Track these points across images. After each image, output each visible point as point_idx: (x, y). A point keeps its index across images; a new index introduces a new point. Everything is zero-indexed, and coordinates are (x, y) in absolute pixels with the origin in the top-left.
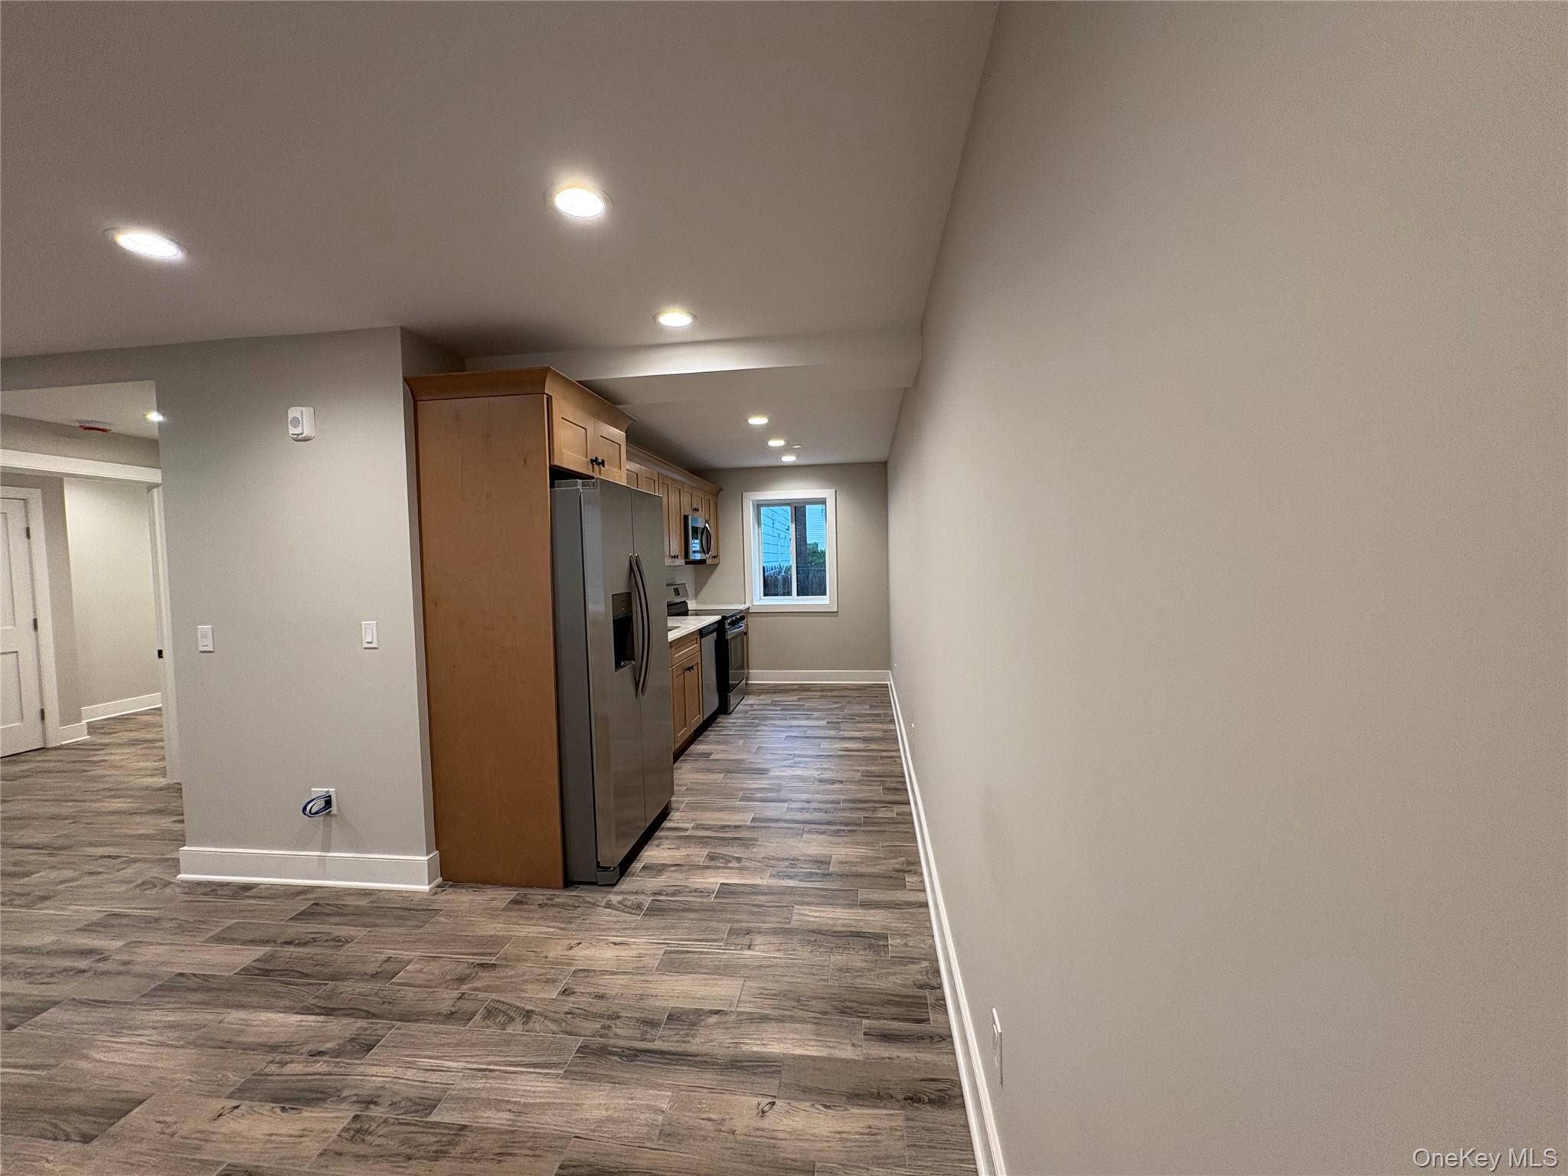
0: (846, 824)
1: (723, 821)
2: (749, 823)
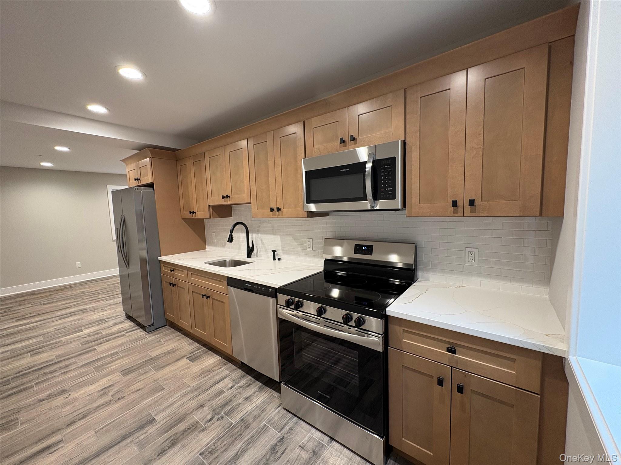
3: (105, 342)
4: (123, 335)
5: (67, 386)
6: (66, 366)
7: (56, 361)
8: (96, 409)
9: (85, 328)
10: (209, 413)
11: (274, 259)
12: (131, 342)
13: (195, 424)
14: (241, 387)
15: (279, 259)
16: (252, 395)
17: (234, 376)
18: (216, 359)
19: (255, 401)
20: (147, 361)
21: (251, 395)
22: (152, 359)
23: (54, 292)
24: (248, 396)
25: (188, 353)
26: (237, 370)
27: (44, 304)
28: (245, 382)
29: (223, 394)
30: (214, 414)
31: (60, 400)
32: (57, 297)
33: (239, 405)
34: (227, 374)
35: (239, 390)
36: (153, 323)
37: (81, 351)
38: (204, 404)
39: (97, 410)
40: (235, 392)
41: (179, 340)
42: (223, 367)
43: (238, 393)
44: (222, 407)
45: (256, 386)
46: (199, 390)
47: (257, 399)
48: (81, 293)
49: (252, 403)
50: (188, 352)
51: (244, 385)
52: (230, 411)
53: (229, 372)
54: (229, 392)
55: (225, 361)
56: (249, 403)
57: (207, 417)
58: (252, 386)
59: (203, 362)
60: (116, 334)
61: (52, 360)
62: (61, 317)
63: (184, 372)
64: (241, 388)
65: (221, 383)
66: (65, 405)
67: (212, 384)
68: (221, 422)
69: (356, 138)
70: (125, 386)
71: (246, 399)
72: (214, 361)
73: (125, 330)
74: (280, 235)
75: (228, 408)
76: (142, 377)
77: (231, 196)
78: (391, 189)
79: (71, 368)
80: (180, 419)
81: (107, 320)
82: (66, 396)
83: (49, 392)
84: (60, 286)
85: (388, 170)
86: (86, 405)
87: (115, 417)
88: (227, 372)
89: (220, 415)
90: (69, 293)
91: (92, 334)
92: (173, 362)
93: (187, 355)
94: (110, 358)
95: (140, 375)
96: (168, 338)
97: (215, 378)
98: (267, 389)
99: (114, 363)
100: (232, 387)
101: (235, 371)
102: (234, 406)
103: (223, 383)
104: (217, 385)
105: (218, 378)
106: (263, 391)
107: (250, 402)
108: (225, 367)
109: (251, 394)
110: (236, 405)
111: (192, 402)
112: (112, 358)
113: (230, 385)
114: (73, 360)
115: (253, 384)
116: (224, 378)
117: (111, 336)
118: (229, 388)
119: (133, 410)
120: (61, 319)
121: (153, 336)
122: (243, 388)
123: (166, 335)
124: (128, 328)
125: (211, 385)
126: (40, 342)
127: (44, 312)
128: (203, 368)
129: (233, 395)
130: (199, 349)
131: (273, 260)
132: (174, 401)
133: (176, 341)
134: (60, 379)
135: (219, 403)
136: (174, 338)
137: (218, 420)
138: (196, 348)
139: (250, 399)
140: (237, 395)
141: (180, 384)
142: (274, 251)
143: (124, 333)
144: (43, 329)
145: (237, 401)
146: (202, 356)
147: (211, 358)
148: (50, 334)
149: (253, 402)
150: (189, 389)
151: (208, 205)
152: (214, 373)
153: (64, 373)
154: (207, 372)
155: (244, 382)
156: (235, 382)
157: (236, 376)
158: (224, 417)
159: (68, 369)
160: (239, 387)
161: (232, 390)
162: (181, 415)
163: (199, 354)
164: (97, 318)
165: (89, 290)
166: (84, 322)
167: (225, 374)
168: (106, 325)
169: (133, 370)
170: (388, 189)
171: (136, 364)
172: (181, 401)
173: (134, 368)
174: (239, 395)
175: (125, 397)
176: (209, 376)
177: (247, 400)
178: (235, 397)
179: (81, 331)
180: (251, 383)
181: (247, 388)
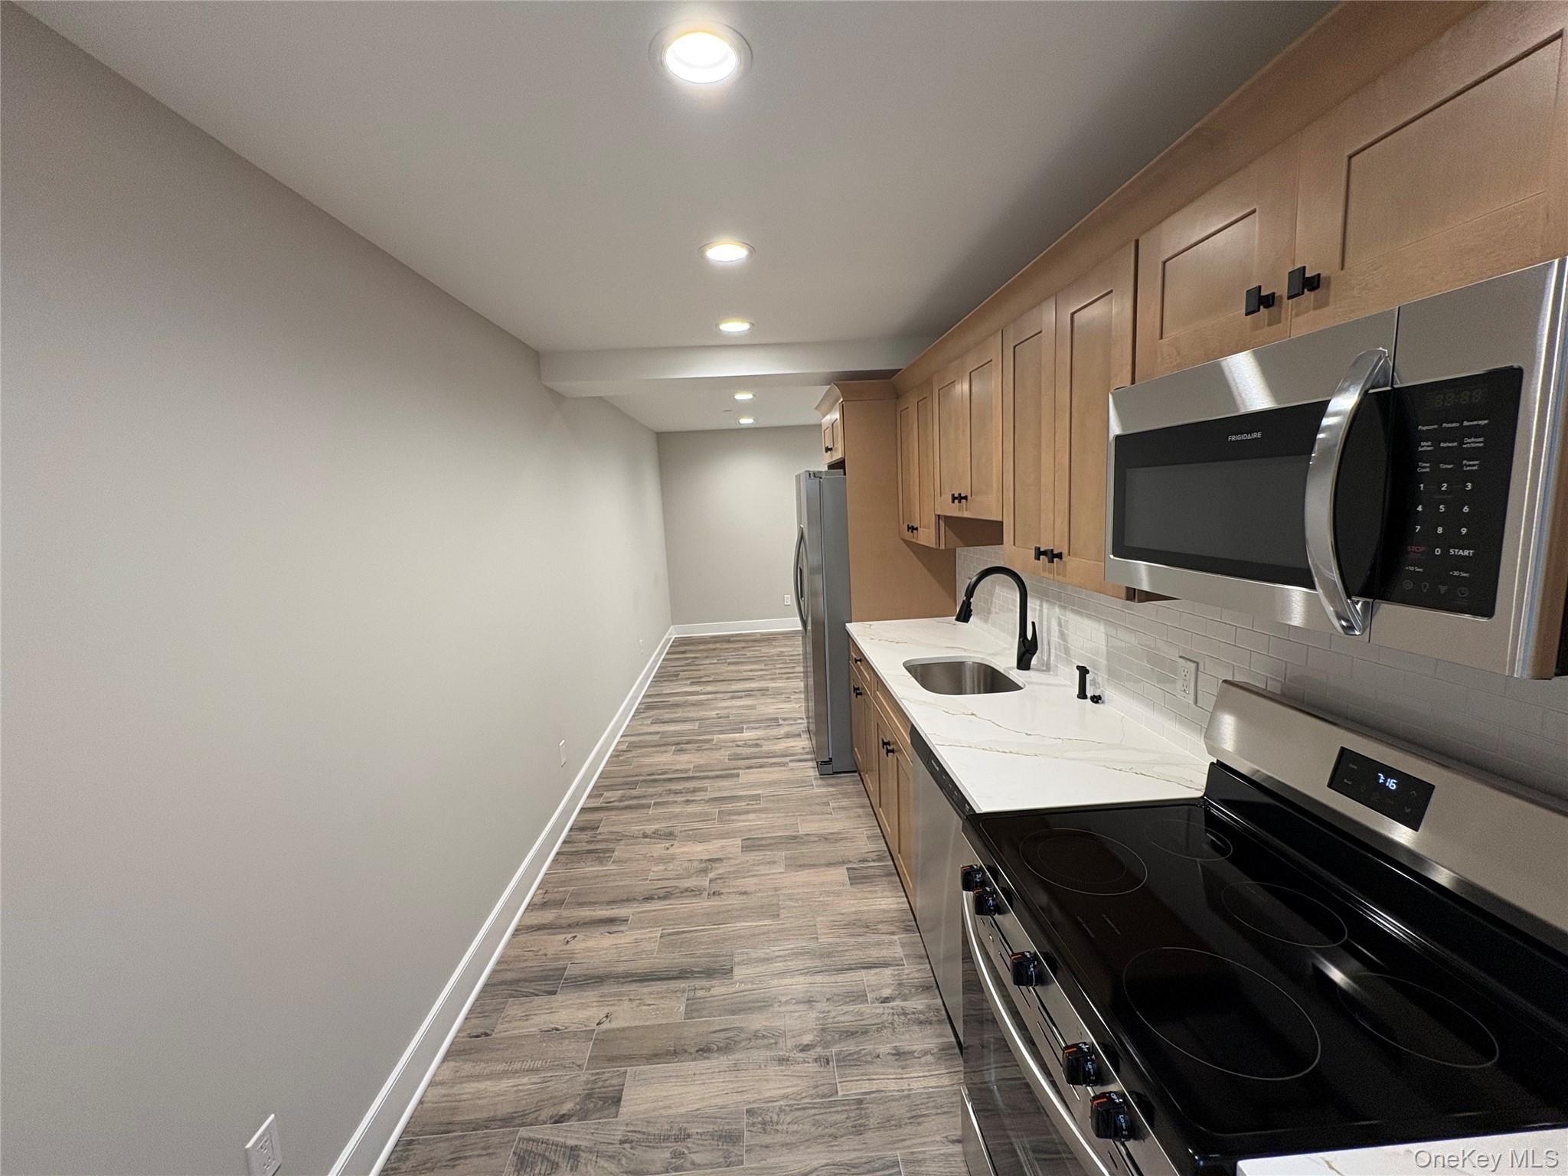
0: (655, 781)
1: (765, 772)
2: (741, 771)
3: (757, 768)
4: (784, 764)
5: (678, 827)
6: (695, 791)
7: (691, 774)
8: (682, 892)
9: (748, 728)
10: (812, 1030)
11: (1082, 695)
12: (788, 782)
13: (777, 1034)
14: (905, 1014)
15: (1096, 699)
16: (916, 1054)
17: (908, 974)
18: (898, 903)
19: (912, 1075)
20: (787, 837)
21: (911, 1053)
22: (796, 837)
23: (750, 644)
24: (907, 1048)
25: (856, 859)
26: (922, 961)
27: (729, 664)
28: (920, 1007)
29: (861, 1004)
30: (819, 1039)
31: (658, 849)
32: (749, 654)
33: (875, 1060)
34: (895, 957)
35: (896, 1017)
36: (831, 759)
37: (721, 770)
38: (815, 1001)
39: (683, 895)
40: (885, 1017)
41: (859, 816)
42: (898, 934)
43: (890, 1025)
44: (841, 1033)
45: (940, 1036)
46: (827, 961)
47: (921, 1074)
48: (778, 655)
49: (904, 1076)
50: (857, 857)
51: (914, 1013)
52: (849, 1058)
53: (905, 955)
54: (876, 1008)
55: (911, 921)
56: (897, 1071)
57: (804, 1036)
58: (929, 1030)
59: (869, 896)
60: (778, 757)
61: (687, 771)
62: (735, 695)
63: (826, 899)
64: (903, 1018)
65: (873, 971)
66: (661, 860)
67: (856, 962)
68: (822, 1070)
69: (1329, 278)
70: (734, 872)
71: (899, 1054)
72: (892, 906)
73: (793, 755)
74: (1107, 623)
75: (850, 1046)
76: (763, 870)
77: (969, 498)
78: (1466, 553)
79: (698, 796)
80: (764, 1002)
81: (781, 722)
82: (667, 845)
83: (657, 827)
84: (762, 634)
85: (1461, 443)
86: (679, 878)
87: (693, 925)
88: (898, 952)
89: (827, 1052)
90: (765, 650)
91: (751, 742)
92: (821, 865)
93: (851, 862)
94: (745, 804)
95: (762, 863)
96: (844, 803)
97: (868, 952)
98: (958, 1065)
99: (743, 817)
100: (886, 1000)
101: (918, 960)
102: (863, 1052)
103: (876, 974)
104: (864, 972)
105: (875, 954)
106: (948, 1063)
107: (900, 1070)
108: (902, 936)
109: (915, 1052)
110: (870, 1054)
111: (801, 979)
112: (748, 805)
113: (886, 992)
114: (706, 783)
115: (937, 1027)
116: (886, 965)
117: (770, 757)
118: (880, 998)
119: (719, 928)
120: (733, 698)
121: (824, 786)
122: (909, 1020)
123: (846, 795)
124: (800, 751)
125: (852, 962)
126: (692, 732)
127: (722, 678)
128: (860, 912)
129: (876, 1021)
130: (879, 860)
131: (1079, 697)
132: (777, 954)
133: (851, 818)
134: (677, 809)
135: (842, 1019)
136: (852, 808)
137: (816, 1060)
138: (875, 854)
139: (904, 1063)
140: (885, 1027)
141: (804, 924)
142: (1083, 671)
143: (787, 759)
144: (706, 710)
145: (875, 1044)
146: (878, 879)
147: (889, 894)
148: (708, 722)
149: (908, 1076)
150: (812, 945)
151: (936, 515)
152: (875, 938)
153: (688, 801)
154: (863, 927)
155: (918, 1004)
156: (902, 990)
157: (911, 976)
158: (831, 1063)
159: (694, 796)
160: (902, 1011)
161: (884, 1008)
162: (769, 995)
163: (871, 872)
164: (771, 714)
165: (791, 651)
166: (753, 715)
167: (892, 955)
168: (774, 732)
169: (760, 846)
170: (1446, 552)
171: (769, 835)
172: (784, 964)
173: (763, 842)
174: (890, 1030)
175: (722, 896)
176: (860, 939)
177: (897, 1057)
178: (877, 1031)
179: (741, 730)
180: (934, 1019)
181: (916, 1028)
